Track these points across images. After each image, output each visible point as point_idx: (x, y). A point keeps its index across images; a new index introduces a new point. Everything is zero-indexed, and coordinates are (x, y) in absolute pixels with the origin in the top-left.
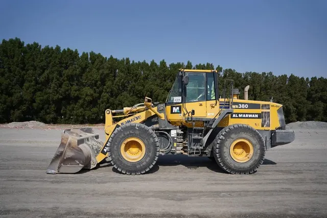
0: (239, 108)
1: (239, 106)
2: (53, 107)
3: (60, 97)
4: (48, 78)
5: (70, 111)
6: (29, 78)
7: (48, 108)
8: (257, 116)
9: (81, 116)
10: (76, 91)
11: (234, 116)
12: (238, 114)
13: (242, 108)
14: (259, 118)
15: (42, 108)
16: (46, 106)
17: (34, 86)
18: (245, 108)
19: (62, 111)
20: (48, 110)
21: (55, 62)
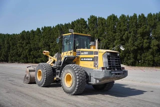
0: (84, 55)
1: (84, 53)
2: (132, 55)
3: (136, 48)
4: (127, 36)
5: (144, 57)
6: (117, 38)
7: (129, 56)
8: (92, 59)
9: (151, 61)
10: (146, 43)
11: (82, 59)
12: (83, 58)
13: (85, 55)
14: (92, 61)
15: (125, 56)
16: (127, 54)
17: (119, 42)
18: (86, 54)
19: (138, 58)
20: (128, 57)
21: (132, 25)
